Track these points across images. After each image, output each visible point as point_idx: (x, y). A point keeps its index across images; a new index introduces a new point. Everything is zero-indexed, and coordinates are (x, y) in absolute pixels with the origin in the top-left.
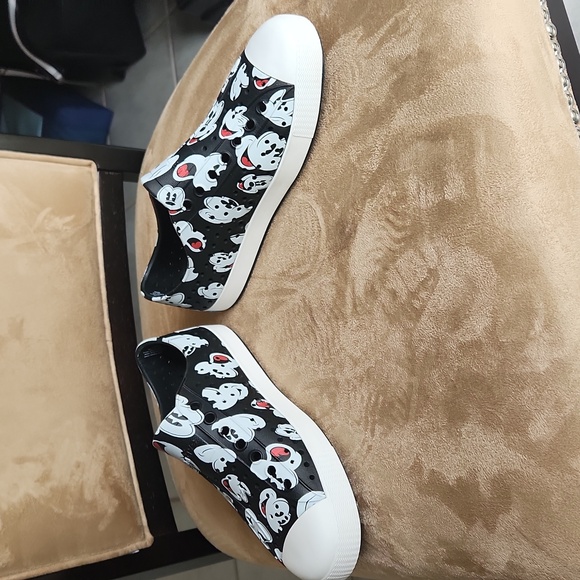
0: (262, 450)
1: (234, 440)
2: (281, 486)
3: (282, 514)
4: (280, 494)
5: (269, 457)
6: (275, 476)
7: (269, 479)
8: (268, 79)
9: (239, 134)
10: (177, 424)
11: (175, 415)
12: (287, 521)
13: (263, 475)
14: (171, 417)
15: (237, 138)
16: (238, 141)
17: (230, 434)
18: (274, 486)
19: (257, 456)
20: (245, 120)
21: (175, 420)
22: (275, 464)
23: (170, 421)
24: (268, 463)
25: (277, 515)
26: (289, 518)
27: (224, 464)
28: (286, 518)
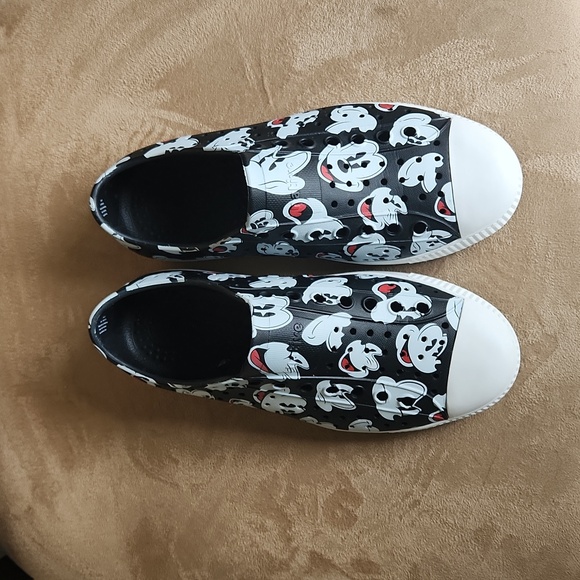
1: (336, 302)
2: (416, 315)
3: (434, 342)
4: (419, 323)
5: (382, 296)
6: (403, 310)
7: (399, 318)
8: (453, 214)
9: (376, 227)
10: (269, 314)
12: (445, 346)
13: (389, 317)
15: (370, 227)
16: (369, 230)
17: (326, 299)
18: (410, 321)
20: (394, 221)
21: (263, 312)
22: (397, 298)
23: (259, 315)
24: (386, 302)
25: (428, 348)
26: (445, 339)
27: (341, 334)
28: (442, 342)
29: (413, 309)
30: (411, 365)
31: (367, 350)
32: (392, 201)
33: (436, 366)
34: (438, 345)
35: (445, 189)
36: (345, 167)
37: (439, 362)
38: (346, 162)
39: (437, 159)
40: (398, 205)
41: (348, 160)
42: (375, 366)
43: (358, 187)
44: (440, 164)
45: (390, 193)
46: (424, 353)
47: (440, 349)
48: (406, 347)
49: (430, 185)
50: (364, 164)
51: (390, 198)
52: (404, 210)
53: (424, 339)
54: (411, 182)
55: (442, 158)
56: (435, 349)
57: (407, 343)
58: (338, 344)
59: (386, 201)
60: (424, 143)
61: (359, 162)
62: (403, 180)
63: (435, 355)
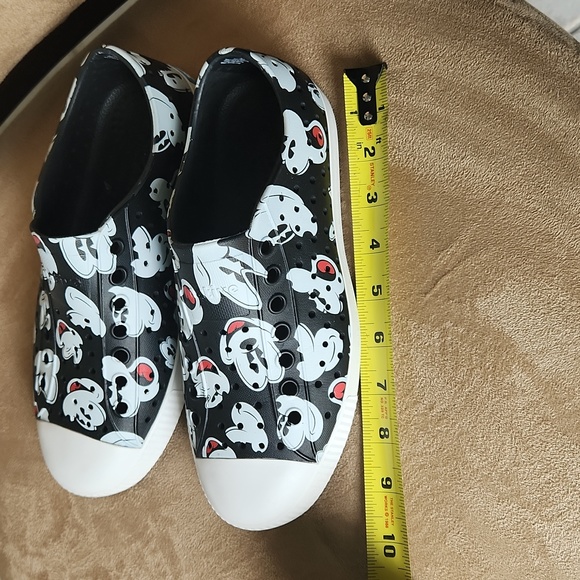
0: (133, 356)
1: (117, 321)
3: (88, 417)
5: (132, 368)
6: (119, 388)
7: (110, 384)
8: (208, 455)
10: (82, 254)
11: (89, 242)
12: (86, 427)
13: (109, 375)
14: (84, 242)
17: (120, 312)
18: (109, 394)
19: (123, 357)
21: (84, 248)
22: (131, 381)
23: (79, 244)
24: (126, 371)
25: (82, 410)
26: (91, 429)
27: (84, 325)
28: (89, 424)
29: (120, 398)
30: (68, 391)
31: (76, 349)
32: (217, 394)
33: (68, 416)
34: (86, 420)
35: (229, 451)
36: (248, 346)
37: (72, 419)
38: (254, 347)
39: (262, 446)
40: (214, 399)
41: (257, 349)
42: (66, 355)
43: (226, 358)
44: (256, 448)
45: (224, 393)
46: (79, 406)
47: (82, 421)
48: (83, 388)
49: (233, 435)
50: (254, 367)
51: (220, 392)
52: (209, 405)
53: (91, 407)
54: (236, 416)
55: (263, 451)
56: (82, 417)
57: (86, 389)
58: (75, 322)
59: (217, 387)
60: (280, 433)
61: (256, 361)
62: (239, 407)
63: (78, 416)
